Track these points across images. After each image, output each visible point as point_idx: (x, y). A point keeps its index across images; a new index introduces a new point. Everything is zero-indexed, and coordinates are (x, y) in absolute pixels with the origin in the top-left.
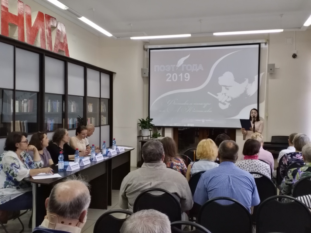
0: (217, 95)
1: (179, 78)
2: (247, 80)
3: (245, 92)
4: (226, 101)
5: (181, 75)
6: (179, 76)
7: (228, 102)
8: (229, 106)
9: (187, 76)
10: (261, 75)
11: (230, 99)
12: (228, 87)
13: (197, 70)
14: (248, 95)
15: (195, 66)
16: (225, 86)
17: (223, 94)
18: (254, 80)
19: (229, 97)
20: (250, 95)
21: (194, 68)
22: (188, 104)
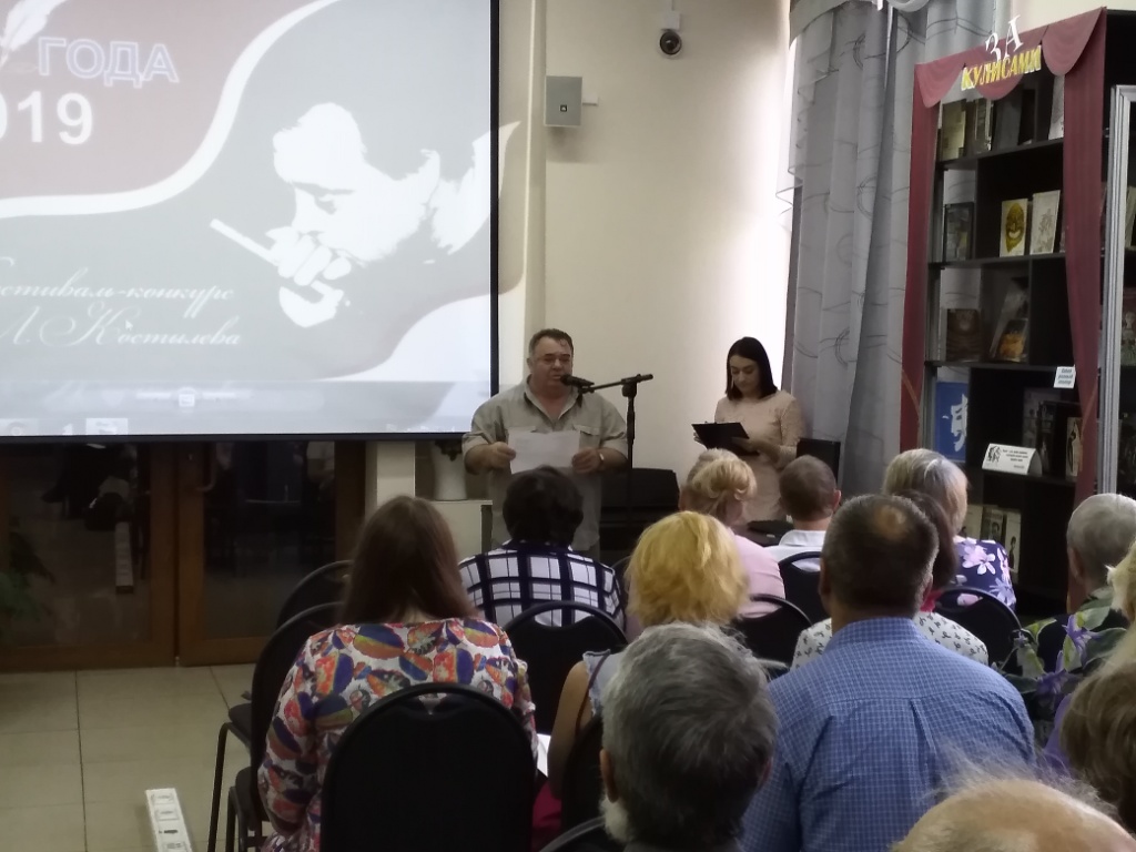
0: (269, 243)
1: (20, 120)
2: (434, 161)
3: (426, 226)
4: (320, 277)
5: (34, 101)
6: (22, 106)
7: (335, 284)
8: (341, 307)
9: (74, 110)
10: (505, 133)
11: (342, 269)
12: (327, 198)
13: (142, 78)
14: (442, 244)
15: (124, 54)
16: (315, 190)
17: (301, 235)
18: (472, 164)
19: (335, 256)
20: (449, 247)
21: (117, 68)
22: (83, 295)
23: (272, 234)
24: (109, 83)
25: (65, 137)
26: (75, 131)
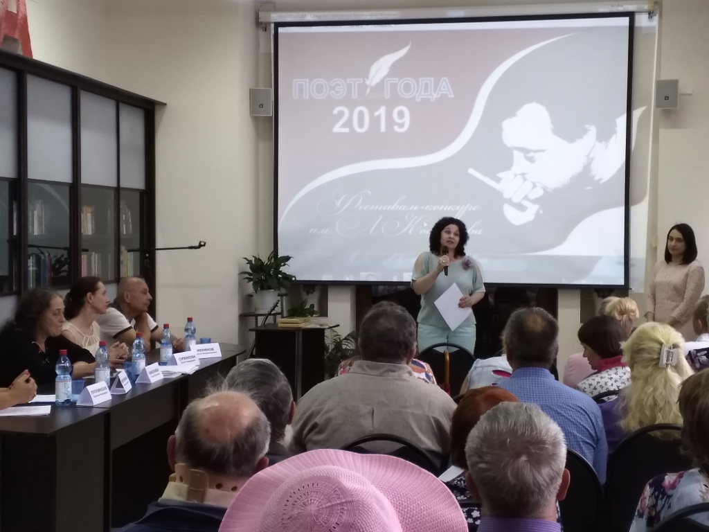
0: (498, 180)
1: (375, 121)
2: (593, 131)
4: (526, 198)
5: (382, 111)
6: (376, 114)
7: (535, 201)
9: (401, 115)
10: (636, 114)
13: (435, 96)
14: (596, 178)
15: (426, 84)
16: (524, 150)
18: (615, 132)
19: (534, 186)
21: (423, 91)
22: (403, 209)
23: (500, 175)
24: (418, 100)
25: (396, 129)
26: (401, 125)
